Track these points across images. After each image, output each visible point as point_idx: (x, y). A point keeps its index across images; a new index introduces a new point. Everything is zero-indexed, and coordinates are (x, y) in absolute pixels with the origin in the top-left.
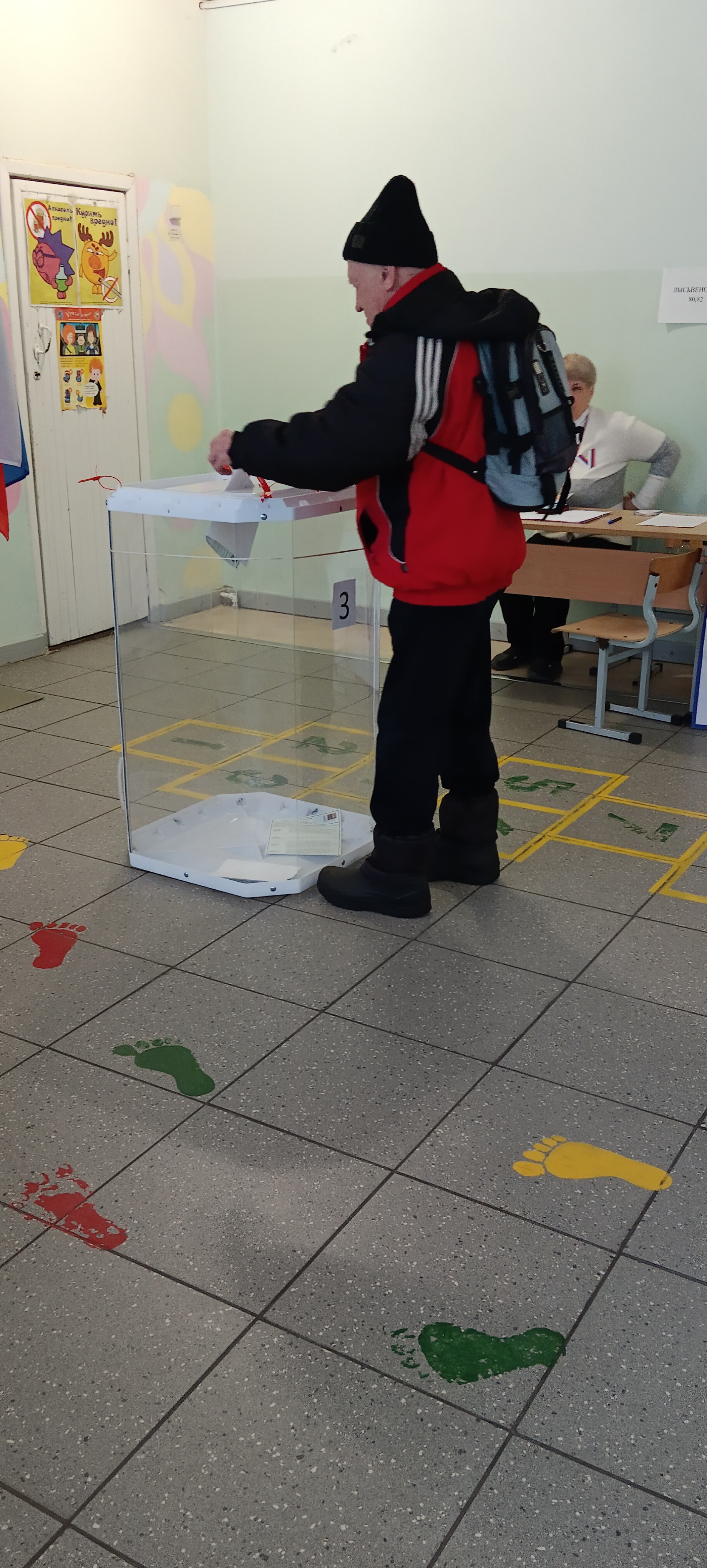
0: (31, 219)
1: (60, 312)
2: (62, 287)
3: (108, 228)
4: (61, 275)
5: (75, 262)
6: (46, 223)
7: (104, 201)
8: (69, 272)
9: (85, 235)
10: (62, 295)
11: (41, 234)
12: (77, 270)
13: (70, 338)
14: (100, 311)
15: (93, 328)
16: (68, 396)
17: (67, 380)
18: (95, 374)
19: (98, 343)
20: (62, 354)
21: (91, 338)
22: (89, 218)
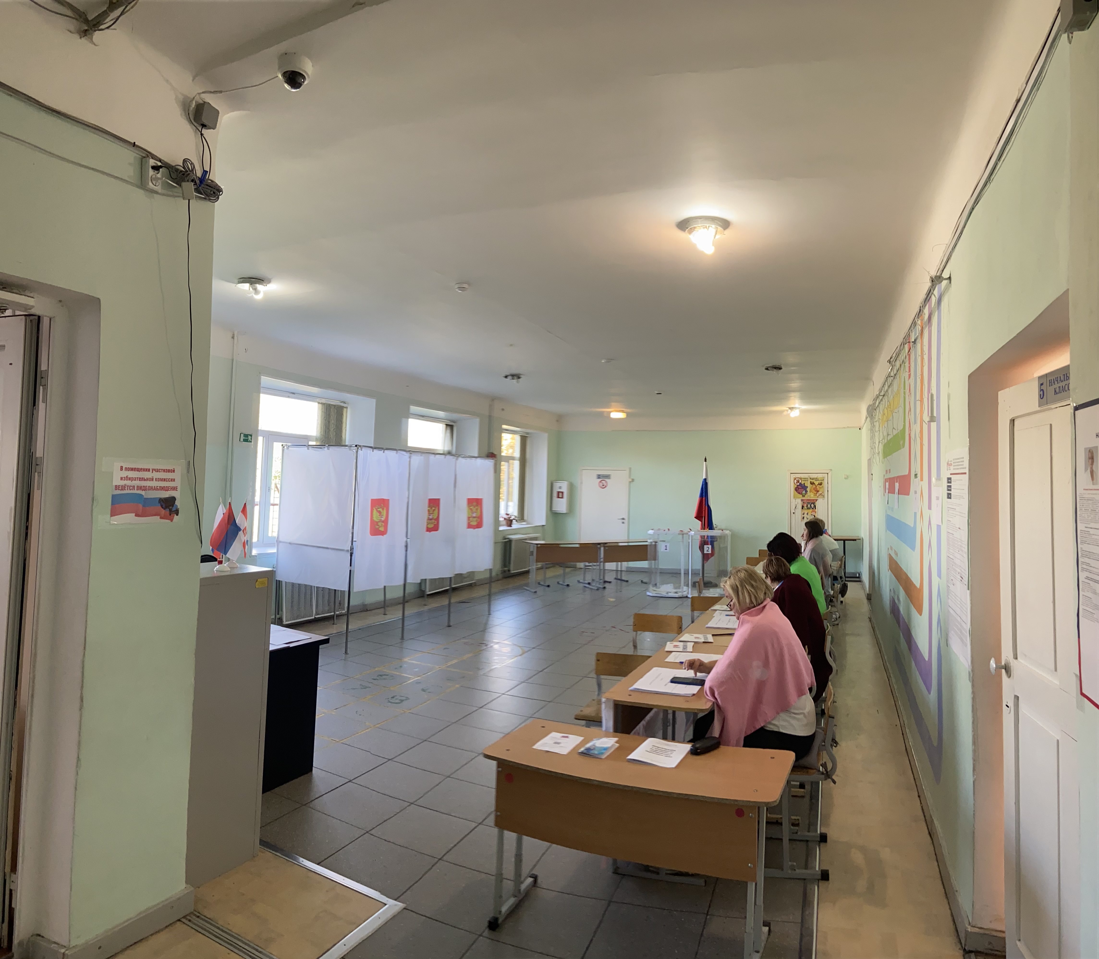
0: (795, 481)
1: (802, 500)
2: (804, 495)
3: (821, 482)
4: (804, 492)
5: (808, 489)
6: (800, 481)
7: (820, 476)
8: (806, 491)
9: (812, 483)
10: (804, 496)
11: (798, 484)
12: (809, 491)
13: (805, 505)
14: (816, 500)
15: (814, 503)
16: (803, 518)
17: (804, 514)
18: (813, 513)
19: (815, 506)
20: (802, 508)
21: (812, 505)
22: (814, 480)
